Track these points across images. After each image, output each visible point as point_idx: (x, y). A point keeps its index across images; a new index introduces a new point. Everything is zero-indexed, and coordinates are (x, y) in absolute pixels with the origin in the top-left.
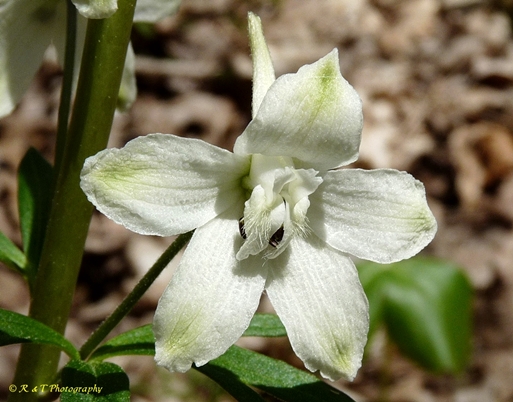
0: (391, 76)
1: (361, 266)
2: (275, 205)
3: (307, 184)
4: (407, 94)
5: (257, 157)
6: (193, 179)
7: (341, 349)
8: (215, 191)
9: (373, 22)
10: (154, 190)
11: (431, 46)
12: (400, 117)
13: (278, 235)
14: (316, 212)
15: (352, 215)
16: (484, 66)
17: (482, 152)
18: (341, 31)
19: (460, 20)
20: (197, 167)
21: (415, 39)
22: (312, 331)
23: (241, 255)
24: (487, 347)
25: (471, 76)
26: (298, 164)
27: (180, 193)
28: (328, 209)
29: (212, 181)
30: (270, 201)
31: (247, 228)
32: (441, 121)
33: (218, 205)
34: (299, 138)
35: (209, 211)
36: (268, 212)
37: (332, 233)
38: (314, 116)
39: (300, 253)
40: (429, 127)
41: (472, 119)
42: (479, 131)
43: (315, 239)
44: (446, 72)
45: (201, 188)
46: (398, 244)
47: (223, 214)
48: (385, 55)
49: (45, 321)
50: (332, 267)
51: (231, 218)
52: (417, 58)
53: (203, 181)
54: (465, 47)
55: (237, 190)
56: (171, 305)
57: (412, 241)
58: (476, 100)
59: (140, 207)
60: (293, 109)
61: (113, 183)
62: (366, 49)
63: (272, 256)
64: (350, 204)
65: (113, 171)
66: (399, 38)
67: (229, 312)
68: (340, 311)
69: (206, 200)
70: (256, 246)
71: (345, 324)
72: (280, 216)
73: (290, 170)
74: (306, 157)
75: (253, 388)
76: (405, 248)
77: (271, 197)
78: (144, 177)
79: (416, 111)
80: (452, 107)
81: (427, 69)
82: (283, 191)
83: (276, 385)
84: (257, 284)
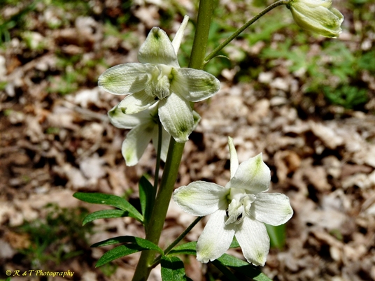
0: (252, 132)
1: (267, 226)
2: (240, 206)
3: (251, 199)
4: (258, 139)
5: (233, 189)
6: (212, 196)
7: (260, 255)
8: (218, 200)
9: (245, 110)
10: (198, 200)
11: (267, 120)
12: (256, 147)
13: (240, 216)
14: (253, 208)
15: (265, 209)
16: (287, 129)
17: (287, 162)
18: (233, 114)
19: (278, 110)
20: (213, 192)
21: (261, 117)
22: (251, 249)
23: (227, 223)
24: (289, 236)
25: (282, 132)
26: (247, 192)
27: (206, 201)
28: (256, 206)
29: (217, 197)
30: (238, 205)
31: (229, 214)
32: (271, 149)
33: (219, 205)
34: (248, 183)
35: (216, 207)
36: (237, 208)
37: (258, 215)
38: (254, 176)
39: (246, 221)
40: (266, 151)
41: (283, 149)
42: (286, 153)
43: (252, 217)
44: (273, 131)
45: (213, 199)
46: (280, 219)
47: (220, 209)
48: (250, 124)
49: (151, 241)
50: (257, 227)
51: (223, 209)
52: (262, 125)
53: (214, 197)
54: (280, 121)
55: (226, 200)
56: (202, 240)
57: (285, 217)
58: (285, 141)
59: (193, 206)
60: (246, 173)
61: (184, 198)
62: (243, 121)
63: (237, 223)
64: (264, 205)
65: (184, 194)
66: (255, 117)
67: (222, 243)
68: (260, 242)
69: (215, 203)
70: (232, 220)
71: (262, 246)
72: (241, 210)
73: (245, 194)
74: (250, 189)
75: (229, 268)
76: (282, 220)
77: (238, 203)
78: (194, 196)
79: (261, 145)
80: (275, 144)
81: (265, 129)
82: (242, 201)
83: (233, 265)
84: (232, 233)
